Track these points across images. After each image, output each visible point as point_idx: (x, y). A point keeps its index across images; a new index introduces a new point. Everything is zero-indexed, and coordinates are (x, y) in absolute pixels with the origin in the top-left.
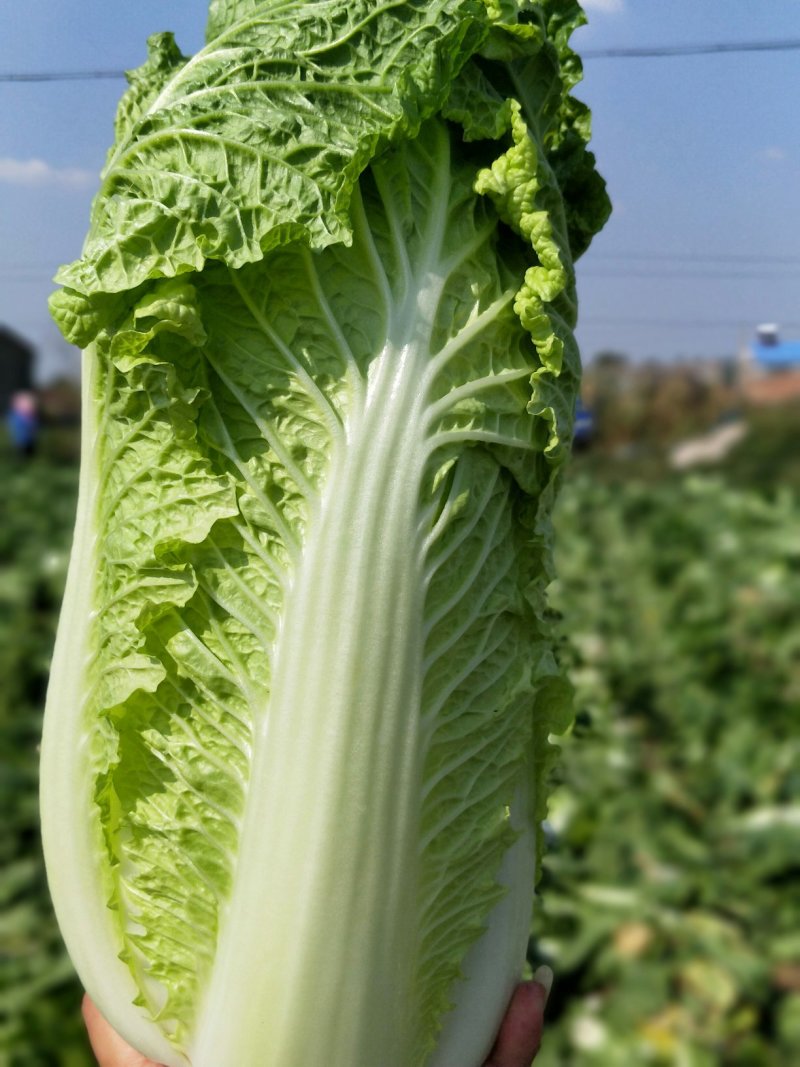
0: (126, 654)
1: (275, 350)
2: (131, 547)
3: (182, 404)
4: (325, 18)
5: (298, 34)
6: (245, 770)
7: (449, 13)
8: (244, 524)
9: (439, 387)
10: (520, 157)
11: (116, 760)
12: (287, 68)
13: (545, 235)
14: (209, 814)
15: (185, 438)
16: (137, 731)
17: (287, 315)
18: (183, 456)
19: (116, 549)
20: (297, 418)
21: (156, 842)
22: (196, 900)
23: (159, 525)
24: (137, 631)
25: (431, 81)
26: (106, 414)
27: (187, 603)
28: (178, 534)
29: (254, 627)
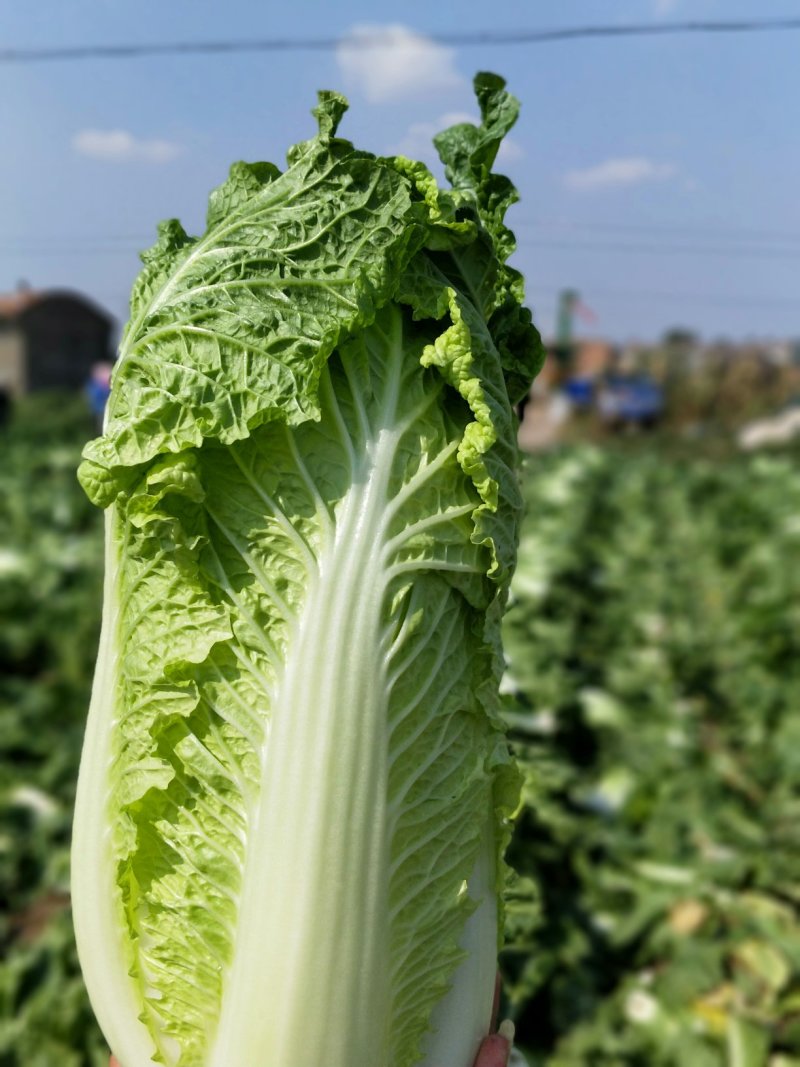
0: (142, 757)
1: (261, 501)
2: (145, 667)
3: (184, 549)
4: (299, 221)
5: (278, 235)
6: (241, 854)
7: (397, 217)
8: (238, 645)
9: (395, 528)
10: (457, 336)
11: (134, 848)
12: (268, 265)
13: (478, 398)
14: (213, 892)
15: (188, 576)
16: (151, 822)
17: (271, 472)
18: (187, 590)
19: (132, 668)
20: (279, 556)
21: (169, 918)
22: (203, 968)
23: (168, 647)
24: (151, 738)
25: (383, 280)
26: (124, 555)
27: (191, 713)
28: (183, 656)
29: (246, 732)
